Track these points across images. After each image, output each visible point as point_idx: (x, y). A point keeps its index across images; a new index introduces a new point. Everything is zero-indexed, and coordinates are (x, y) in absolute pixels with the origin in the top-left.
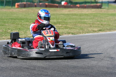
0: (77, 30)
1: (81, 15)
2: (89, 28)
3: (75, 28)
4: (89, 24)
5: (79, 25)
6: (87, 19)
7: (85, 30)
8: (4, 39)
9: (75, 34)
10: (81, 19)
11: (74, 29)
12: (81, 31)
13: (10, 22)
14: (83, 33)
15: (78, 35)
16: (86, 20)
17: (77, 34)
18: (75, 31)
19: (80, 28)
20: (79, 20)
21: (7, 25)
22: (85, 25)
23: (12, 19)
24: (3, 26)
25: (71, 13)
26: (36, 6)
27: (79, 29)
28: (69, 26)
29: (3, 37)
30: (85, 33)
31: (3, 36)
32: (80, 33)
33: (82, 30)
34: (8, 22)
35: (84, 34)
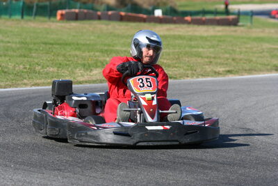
0: (182, 71)
1: (191, 39)
2: (207, 67)
3: (177, 65)
4: (207, 57)
5: (187, 59)
6: (203, 47)
7: (199, 70)
8: (26, 85)
9: (176, 78)
10: (191, 47)
11: (175, 67)
12: (189, 72)
13: (41, 48)
14: (193, 75)
15: (182, 80)
16: (201, 50)
17: (180, 77)
18: (176, 72)
19: (188, 66)
20: (187, 49)
21: (34, 55)
22: (199, 60)
23: (45, 43)
24: (26, 59)
25: (172, 33)
26: (99, 18)
27: (185, 67)
28: (165, 61)
29: (25, 81)
30: (198, 77)
31: (25, 78)
32: (188, 77)
33: (192, 70)
34: (36, 50)
35: (195, 79)
